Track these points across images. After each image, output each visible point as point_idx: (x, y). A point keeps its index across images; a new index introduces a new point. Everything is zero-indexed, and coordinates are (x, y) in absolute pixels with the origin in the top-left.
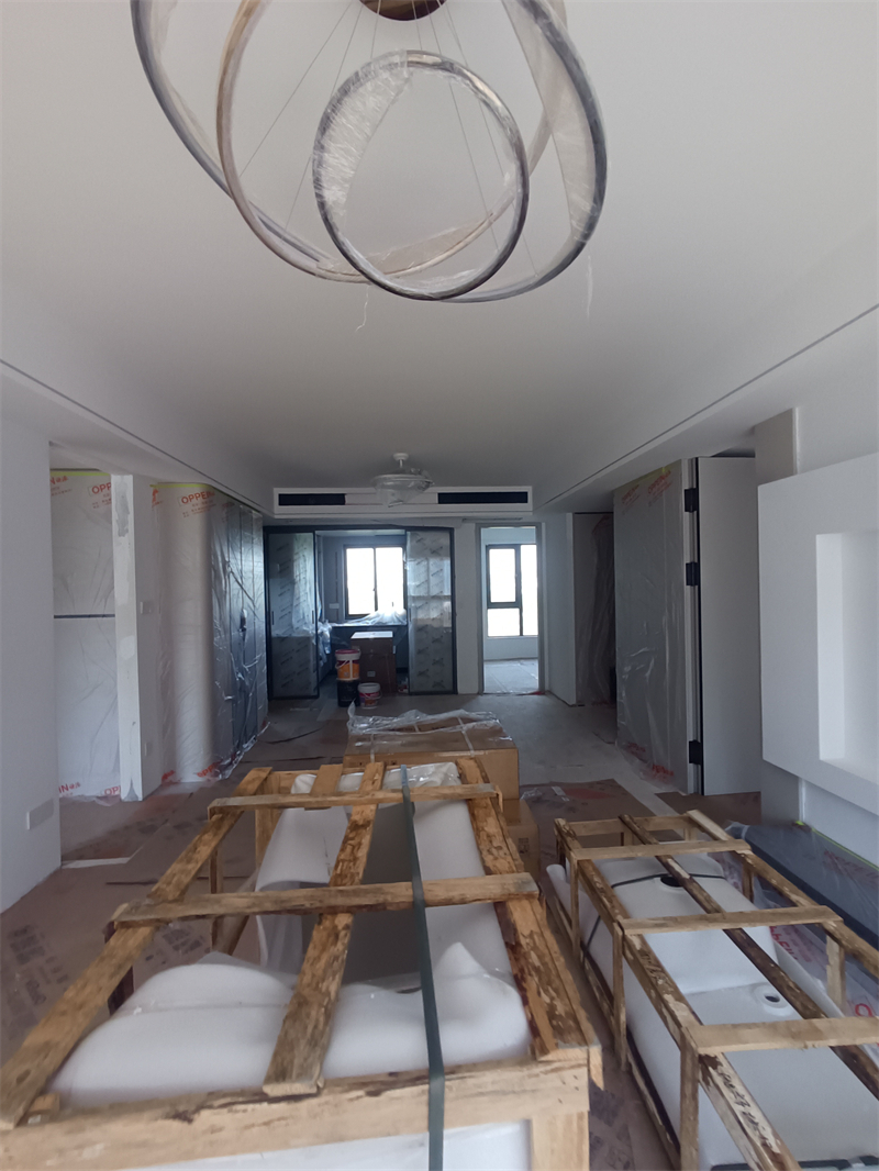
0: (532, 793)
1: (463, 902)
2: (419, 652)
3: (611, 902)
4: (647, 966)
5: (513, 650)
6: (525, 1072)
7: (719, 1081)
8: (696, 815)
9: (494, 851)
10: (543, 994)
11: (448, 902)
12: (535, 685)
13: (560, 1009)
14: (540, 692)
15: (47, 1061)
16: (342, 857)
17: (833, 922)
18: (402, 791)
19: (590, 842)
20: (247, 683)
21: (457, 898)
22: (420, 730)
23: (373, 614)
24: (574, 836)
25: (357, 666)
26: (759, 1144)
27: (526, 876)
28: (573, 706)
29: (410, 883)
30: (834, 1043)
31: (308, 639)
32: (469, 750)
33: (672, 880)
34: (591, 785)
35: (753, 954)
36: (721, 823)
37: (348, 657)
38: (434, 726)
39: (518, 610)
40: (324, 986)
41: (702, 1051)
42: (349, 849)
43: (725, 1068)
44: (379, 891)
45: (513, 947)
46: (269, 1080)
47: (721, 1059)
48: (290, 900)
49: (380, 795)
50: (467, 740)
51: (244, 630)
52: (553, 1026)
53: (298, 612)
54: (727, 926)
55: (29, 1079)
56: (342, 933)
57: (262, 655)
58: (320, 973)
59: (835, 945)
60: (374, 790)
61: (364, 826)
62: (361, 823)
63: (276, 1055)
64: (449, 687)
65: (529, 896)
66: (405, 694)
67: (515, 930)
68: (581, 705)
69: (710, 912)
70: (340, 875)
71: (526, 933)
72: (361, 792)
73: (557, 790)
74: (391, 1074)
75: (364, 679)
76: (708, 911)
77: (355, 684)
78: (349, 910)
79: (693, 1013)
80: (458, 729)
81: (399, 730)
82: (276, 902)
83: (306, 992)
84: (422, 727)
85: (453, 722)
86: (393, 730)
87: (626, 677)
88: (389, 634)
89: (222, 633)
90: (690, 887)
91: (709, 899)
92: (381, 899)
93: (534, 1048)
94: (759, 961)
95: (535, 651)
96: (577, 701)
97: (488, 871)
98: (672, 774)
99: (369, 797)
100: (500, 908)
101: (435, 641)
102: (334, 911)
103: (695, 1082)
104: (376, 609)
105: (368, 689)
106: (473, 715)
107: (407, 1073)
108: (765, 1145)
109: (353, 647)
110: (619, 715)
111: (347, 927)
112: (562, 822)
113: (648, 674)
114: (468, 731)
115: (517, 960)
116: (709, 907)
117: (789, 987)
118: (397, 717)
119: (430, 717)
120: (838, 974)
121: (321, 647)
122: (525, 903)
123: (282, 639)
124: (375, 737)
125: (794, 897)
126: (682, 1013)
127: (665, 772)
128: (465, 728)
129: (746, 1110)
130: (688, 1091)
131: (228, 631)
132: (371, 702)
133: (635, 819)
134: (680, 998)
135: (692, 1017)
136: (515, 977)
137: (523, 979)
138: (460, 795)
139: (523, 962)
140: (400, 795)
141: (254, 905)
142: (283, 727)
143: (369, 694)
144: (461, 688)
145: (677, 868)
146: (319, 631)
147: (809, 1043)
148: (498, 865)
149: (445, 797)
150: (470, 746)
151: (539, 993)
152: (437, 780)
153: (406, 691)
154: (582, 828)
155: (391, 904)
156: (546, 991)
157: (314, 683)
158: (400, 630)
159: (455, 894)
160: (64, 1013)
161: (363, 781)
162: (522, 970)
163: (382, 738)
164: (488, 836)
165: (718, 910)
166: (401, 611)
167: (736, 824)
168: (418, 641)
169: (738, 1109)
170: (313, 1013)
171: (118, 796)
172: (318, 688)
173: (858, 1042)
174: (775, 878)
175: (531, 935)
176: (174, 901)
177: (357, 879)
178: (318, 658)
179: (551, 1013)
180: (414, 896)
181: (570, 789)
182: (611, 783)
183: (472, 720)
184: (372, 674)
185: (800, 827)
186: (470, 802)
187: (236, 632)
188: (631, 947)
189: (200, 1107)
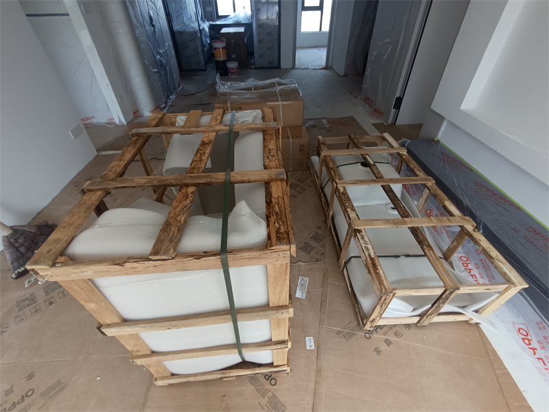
0: (311, 123)
1: (249, 182)
2: (260, 41)
3: (335, 173)
4: (343, 198)
5: (314, 41)
6: (262, 252)
7: (359, 237)
8: (386, 135)
9: (270, 157)
10: (276, 224)
11: (242, 182)
12: (323, 63)
13: (282, 229)
14: (325, 68)
15: (59, 246)
16: (195, 159)
17: (431, 183)
18: (229, 126)
19: (331, 147)
20: (164, 62)
21: (247, 180)
22: (255, 90)
23: (232, 14)
24: (325, 144)
25: (224, 51)
26: (367, 255)
27: (282, 170)
28: (342, 76)
29: (224, 173)
30: (409, 226)
31: (195, 33)
32: (278, 101)
33: (365, 164)
34: (341, 119)
35: (390, 195)
36: (396, 139)
37: (219, 45)
38: (262, 88)
39: (320, 12)
40: (179, 218)
41: (356, 228)
42: (199, 155)
43: (364, 233)
44: (210, 176)
45: (269, 203)
46: (151, 254)
47: (363, 230)
48: (166, 180)
49: (218, 128)
50: (278, 95)
51: (153, 26)
52: (277, 237)
53: (187, 13)
54: (382, 184)
55: (51, 252)
56: (190, 196)
57: (169, 43)
58: (178, 212)
59: (428, 191)
60: (216, 125)
61: (208, 144)
62: (207, 142)
63: (155, 245)
64: (276, 64)
65: (282, 180)
66: (252, 68)
67: (271, 195)
68: (346, 75)
69: (378, 177)
70: (192, 168)
71: (276, 197)
72: (210, 125)
73: (324, 121)
74: (204, 252)
75: (229, 59)
76: (377, 178)
77: (224, 62)
78: (194, 185)
79: (357, 215)
80: (274, 89)
81: (244, 90)
82: (159, 181)
83: (170, 220)
84: (256, 88)
85: (273, 85)
86: (241, 90)
87: (373, 58)
88: (242, 30)
89: (140, 27)
90: (372, 167)
91: (379, 173)
92: (209, 181)
93: (267, 245)
94: (391, 197)
95: (326, 42)
96: (345, 73)
97: (265, 168)
98: (383, 114)
99: (212, 128)
100: (267, 184)
101: (269, 34)
102: (187, 185)
103: (351, 236)
104: (235, 11)
105: (232, 65)
106: (283, 81)
107: (211, 252)
108: (369, 256)
109: (222, 39)
110: (364, 82)
111: (192, 193)
112: (320, 137)
113: (385, 57)
114: (280, 91)
115: (269, 208)
116: (378, 176)
117: (400, 207)
118: (243, 82)
119: (260, 82)
120: (424, 201)
121: (204, 38)
122: (279, 183)
123: (181, 33)
124: (231, 94)
125: (418, 173)
126: (352, 215)
127: (380, 112)
128: (279, 88)
129: (367, 245)
130: (348, 238)
131: (143, 26)
132: (234, 73)
133: (356, 137)
134: (353, 209)
135: (356, 217)
136: (267, 215)
137: (270, 217)
138: (259, 128)
139: (271, 210)
140: (228, 128)
141: (149, 182)
142: (190, 87)
143: (232, 69)
144: (283, 65)
145: (369, 159)
146: (201, 28)
147: (400, 226)
148: (271, 165)
149: (251, 129)
150: (280, 99)
151: (275, 223)
152: (250, 119)
153: (253, 66)
154: (329, 140)
155: (214, 183)
156: (278, 222)
157: (203, 63)
158: (248, 26)
159: (246, 179)
160: (64, 227)
161: (211, 120)
162: (270, 213)
163: (234, 94)
164: (269, 150)
165: (382, 177)
166: (249, 13)
167: (405, 140)
168: (259, 34)
169: (363, 245)
170: (173, 229)
171: (115, 122)
172: (205, 65)
173: (419, 226)
174: (413, 164)
175: (278, 198)
176: (112, 180)
177: (200, 170)
178: (203, 46)
179: (278, 232)
180: (225, 179)
181: (330, 121)
182: (352, 119)
183: (283, 84)
184: (234, 56)
185: (435, 141)
186: (264, 132)
187: (149, 27)
188: (339, 191)
189: (125, 262)
